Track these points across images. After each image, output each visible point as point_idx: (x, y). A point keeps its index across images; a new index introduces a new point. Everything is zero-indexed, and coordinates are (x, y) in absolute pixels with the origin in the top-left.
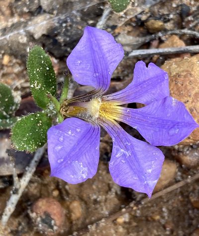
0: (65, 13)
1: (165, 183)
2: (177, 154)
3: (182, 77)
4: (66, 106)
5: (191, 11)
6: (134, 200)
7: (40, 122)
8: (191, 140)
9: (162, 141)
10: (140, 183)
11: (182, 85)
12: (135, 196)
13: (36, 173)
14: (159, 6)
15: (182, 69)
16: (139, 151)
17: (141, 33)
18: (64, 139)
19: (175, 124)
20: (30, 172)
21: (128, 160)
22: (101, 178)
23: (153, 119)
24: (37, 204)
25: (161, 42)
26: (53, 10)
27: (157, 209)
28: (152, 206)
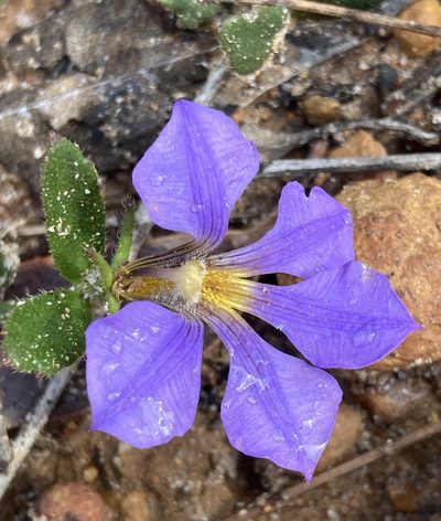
0: (121, 74)
1: (336, 453)
2: (362, 391)
3: (381, 221)
4: (128, 277)
5: (400, 80)
6: (267, 490)
7: (67, 310)
8: (396, 361)
9: (338, 357)
10: (288, 449)
11: (382, 238)
12: (267, 482)
13: (47, 428)
14: (331, 66)
15: (381, 204)
16: (287, 379)
17: (290, 124)
18: (123, 349)
19: (367, 323)
20: (35, 425)
21: (263, 398)
22: (193, 441)
23: (319, 310)
24: (49, 495)
25: (333, 144)
26: (95, 65)
27: (314, 512)
28: (306, 505)
